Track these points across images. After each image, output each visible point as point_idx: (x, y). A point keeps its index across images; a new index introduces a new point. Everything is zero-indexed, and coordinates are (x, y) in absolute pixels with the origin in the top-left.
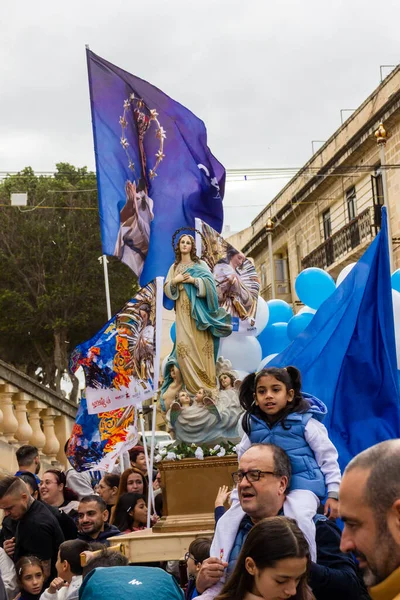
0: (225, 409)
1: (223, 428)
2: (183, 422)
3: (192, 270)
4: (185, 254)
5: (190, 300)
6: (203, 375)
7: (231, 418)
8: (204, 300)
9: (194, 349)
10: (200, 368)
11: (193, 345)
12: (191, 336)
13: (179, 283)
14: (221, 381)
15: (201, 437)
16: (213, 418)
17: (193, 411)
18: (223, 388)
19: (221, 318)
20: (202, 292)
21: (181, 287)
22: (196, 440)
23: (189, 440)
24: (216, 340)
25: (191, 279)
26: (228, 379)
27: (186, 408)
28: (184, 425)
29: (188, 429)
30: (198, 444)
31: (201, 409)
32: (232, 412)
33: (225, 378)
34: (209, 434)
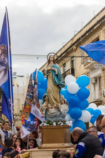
0: (63, 110)
1: (62, 116)
2: (49, 114)
3: (54, 66)
4: (51, 61)
5: (53, 76)
6: (55, 99)
7: (64, 113)
8: (57, 76)
9: (53, 91)
10: (55, 97)
11: (53, 90)
12: (53, 87)
13: (49, 70)
14: (61, 102)
15: (55, 119)
16: (59, 113)
17: (53, 111)
18: (62, 104)
19: (62, 82)
20: (57, 73)
21: (50, 71)
22: (53, 120)
23: (51, 120)
24: (60, 88)
25: (53, 69)
26: (63, 101)
27: (50, 109)
28: (50, 115)
29: (51, 116)
30: (54, 121)
31: (55, 110)
32: (65, 112)
33: (62, 101)
34: (57, 118)
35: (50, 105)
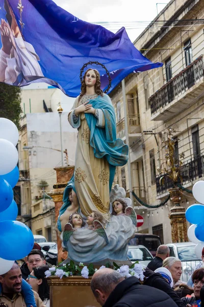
0: (114, 233)
1: (111, 250)
2: (74, 242)
3: (94, 102)
4: (90, 86)
5: (90, 130)
6: (97, 200)
7: (118, 241)
8: (102, 129)
9: (90, 175)
10: (95, 193)
11: (89, 171)
12: (88, 163)
13: (81, 113)
14: (113, 207)
15: (89, 257)
16: (101, 239)
17: (84, 233)
18: (115, 213)
19: (117, 148)
20: (101, 122)
21: (83, 117)
22: (84, 260)
23: (77, 260)
24: (112, 168)
25: (92, 110)
26: (120, 206)
27: (78, 229)
28: (75, 245)
29: (80, 249)
30: (85, 264)
31: (91, 231)
32: (121, 237)
33: (118, 204)
34: (96, 255)
35: (76, 217)
